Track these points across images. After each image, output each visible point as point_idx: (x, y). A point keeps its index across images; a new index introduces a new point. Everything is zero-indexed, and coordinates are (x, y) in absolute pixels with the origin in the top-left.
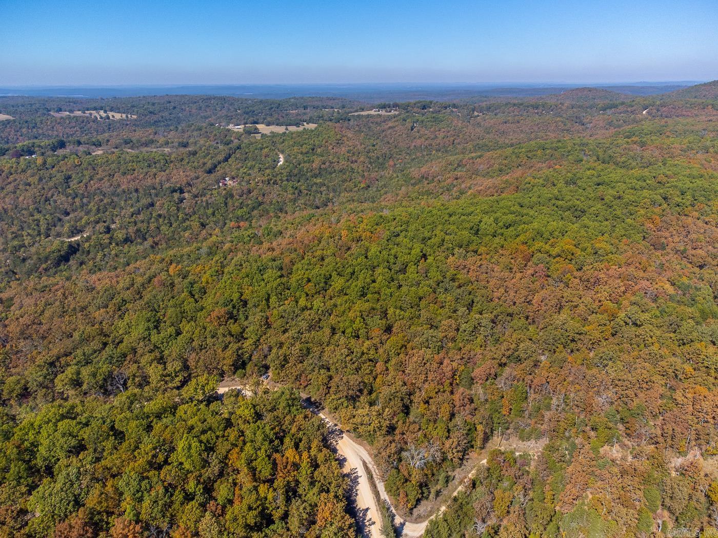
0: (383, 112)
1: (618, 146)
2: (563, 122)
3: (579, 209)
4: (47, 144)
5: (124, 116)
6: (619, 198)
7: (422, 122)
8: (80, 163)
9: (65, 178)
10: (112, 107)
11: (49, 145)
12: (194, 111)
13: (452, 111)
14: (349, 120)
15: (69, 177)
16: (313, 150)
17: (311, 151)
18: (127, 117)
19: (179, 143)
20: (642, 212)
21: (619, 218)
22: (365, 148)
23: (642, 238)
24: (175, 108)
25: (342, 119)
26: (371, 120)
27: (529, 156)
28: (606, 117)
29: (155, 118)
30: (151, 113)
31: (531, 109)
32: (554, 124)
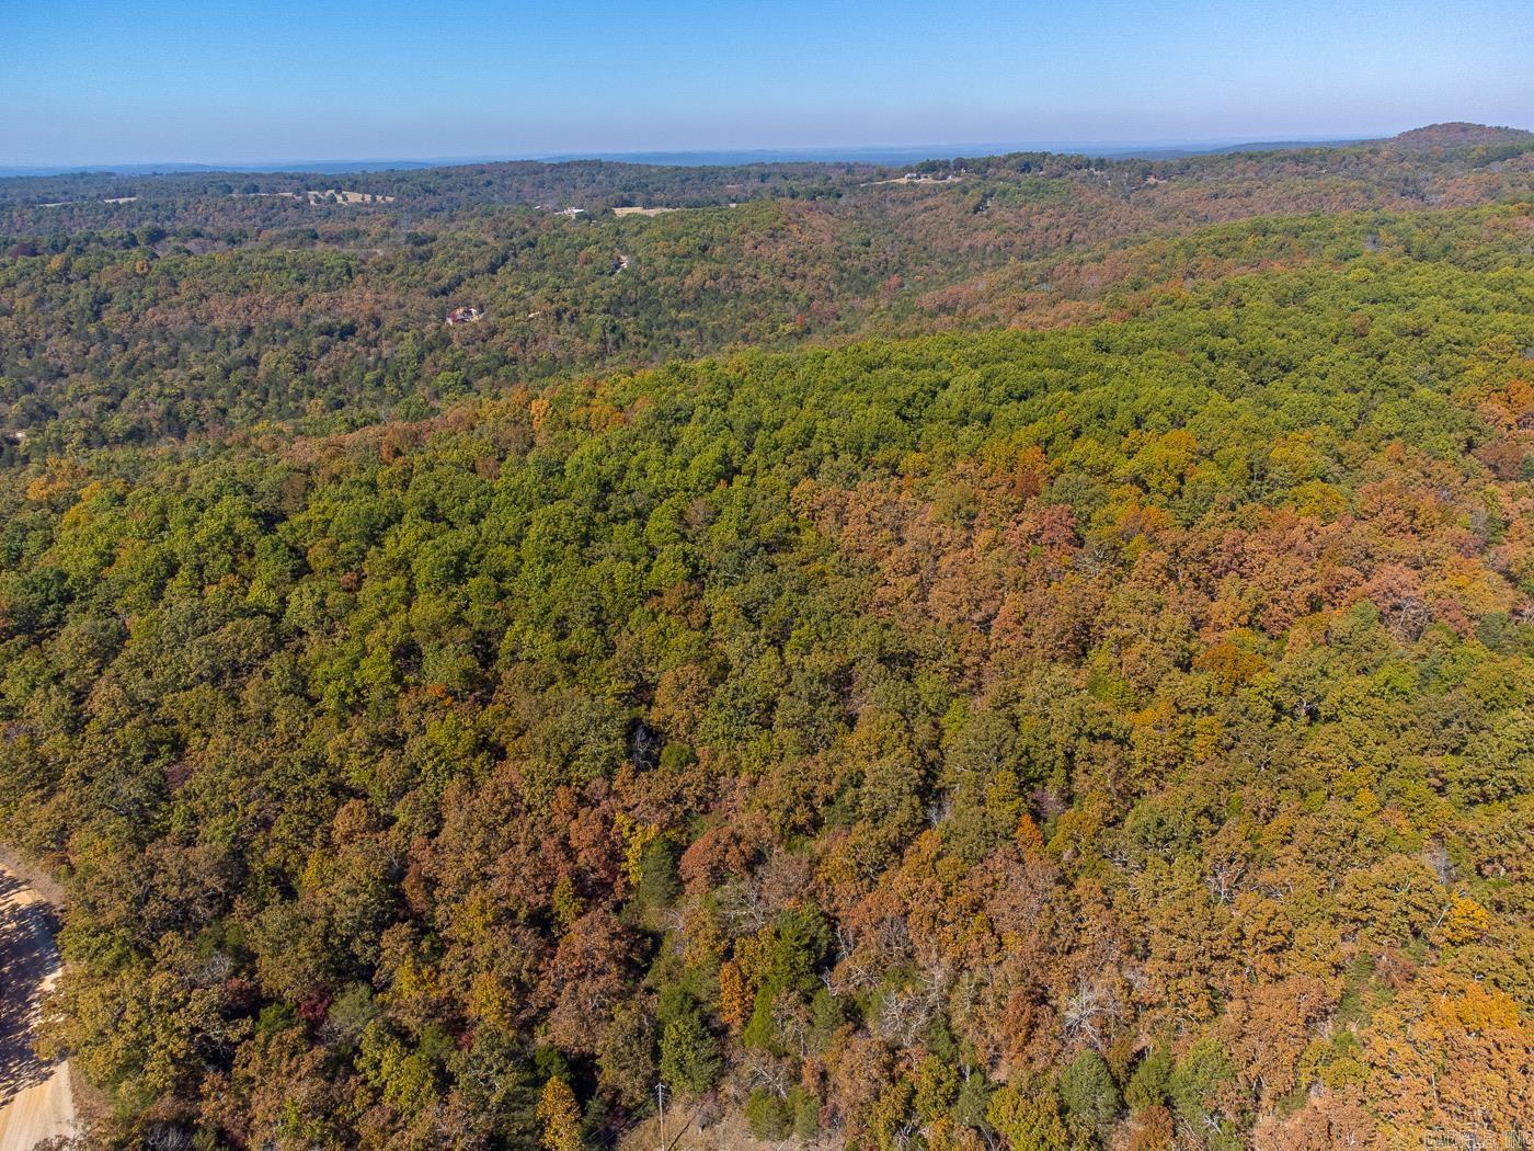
0: (927, 180)
1: (1477, 221)
2: (1364, 192)
3: (1275, 359)
4: (117, 235)
5: (368, 198)
6: (1417, 334)
7: (1004, 193)
8: (146, 270)
9: (96, 301)
10: (356, 182)
11: (121, 238)
12: (527, 189)
13: (1091, 175)
14: (839, 196)
15: (108, 299)
16: (705, 249)
17: (697, 252)
18: (374, 199)
19: (409, 236)
20: (1480, 370)
21: (1395, 385)
22: (837, 249)
23: (1463, 446)
24: (489, 183)
25: (822, 194)
26: (893, 195)
27: (1221, 250)
28: (1485, 177)
29: (433, 201)
30: (429, 191)
31: (1289, 166)
32: (1340, 197)
